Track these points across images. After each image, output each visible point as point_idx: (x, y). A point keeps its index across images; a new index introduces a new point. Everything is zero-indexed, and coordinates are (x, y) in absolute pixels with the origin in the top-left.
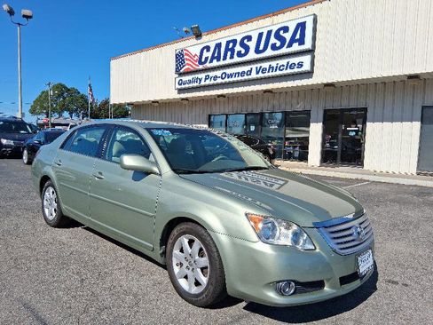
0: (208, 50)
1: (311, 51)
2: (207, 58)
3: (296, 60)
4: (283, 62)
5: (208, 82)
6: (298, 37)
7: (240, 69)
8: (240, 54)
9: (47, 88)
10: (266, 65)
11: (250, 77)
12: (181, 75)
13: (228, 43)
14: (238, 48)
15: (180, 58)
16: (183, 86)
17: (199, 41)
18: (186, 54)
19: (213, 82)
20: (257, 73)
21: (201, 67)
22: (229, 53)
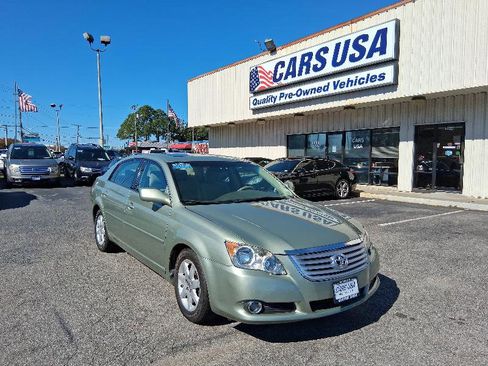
0: (283, 66)
1: (394, 61)
2: (281, 75)
3: (377, 72)
4: (363, 74)
5: (283, 100)
6: (378, 45)
7: (316, 85)
8: (316, 69)
9: (133, 112)
10: (344, 79)
11: (327, 93)
12: (256, 94)
13: (303, 56)
14: (314, 61)
15: (254, 76)
16: (258, 106)
17: (274, 57)
18: (261, 72)
19: (288, 100)
20: (335, 88)
21: (275, 84)
22: (305, 67)
